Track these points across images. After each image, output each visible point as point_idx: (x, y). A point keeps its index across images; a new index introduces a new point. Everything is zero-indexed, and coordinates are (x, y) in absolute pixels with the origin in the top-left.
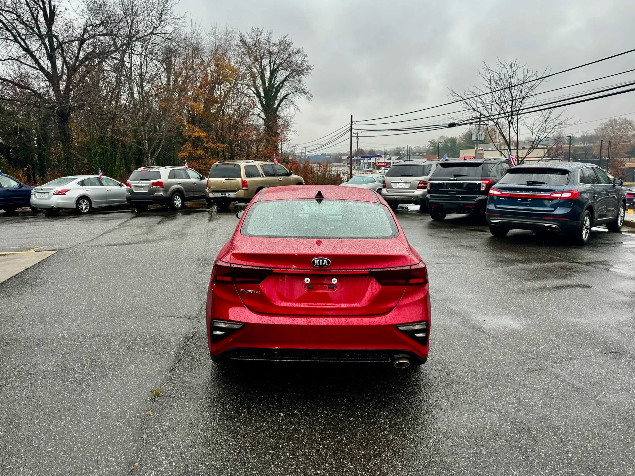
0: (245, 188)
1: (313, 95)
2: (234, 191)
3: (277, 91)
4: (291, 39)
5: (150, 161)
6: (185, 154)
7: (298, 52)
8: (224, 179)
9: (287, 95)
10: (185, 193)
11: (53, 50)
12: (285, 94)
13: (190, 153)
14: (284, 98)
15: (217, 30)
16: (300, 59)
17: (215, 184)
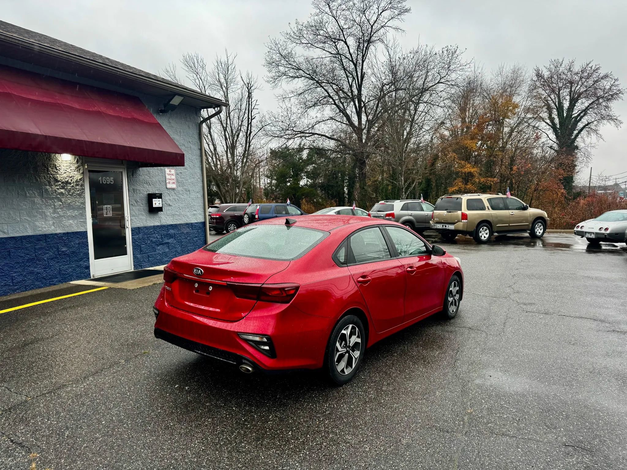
0: (465, 221)
1: (622, 121)
2: (453, 223)
3: (577, 122)
4: (599, 65)
5: (404, 196)
6: (455, 188)
7: (606, 76)
8: (445, 212)
9: (588, 124)
10: (416, 224)
11: (360, 107)
12: (587, 123)
13: (459, 188)
14: (584, 127)
15: (504, 69)
16: (609, 84)
17: (439, 216)
